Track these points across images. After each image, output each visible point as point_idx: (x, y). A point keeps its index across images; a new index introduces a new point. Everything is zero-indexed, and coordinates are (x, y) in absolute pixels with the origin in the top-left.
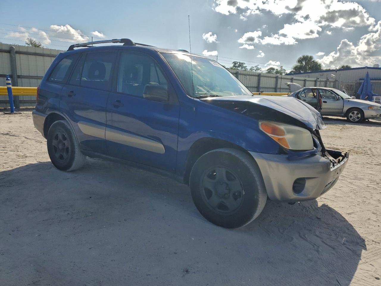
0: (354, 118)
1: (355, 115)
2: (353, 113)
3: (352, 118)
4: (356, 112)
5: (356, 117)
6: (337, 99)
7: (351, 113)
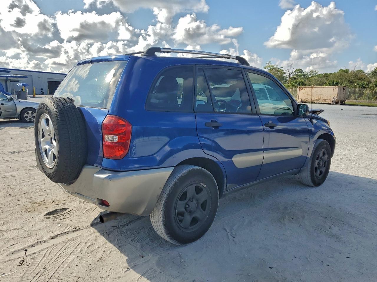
0: (30, 118)
1: (30, 114)
2: (28, 113)
3: (28, 118)
4: (30, 112)
5: (32, 116)
6: (9, 101)
7: (26, 113)
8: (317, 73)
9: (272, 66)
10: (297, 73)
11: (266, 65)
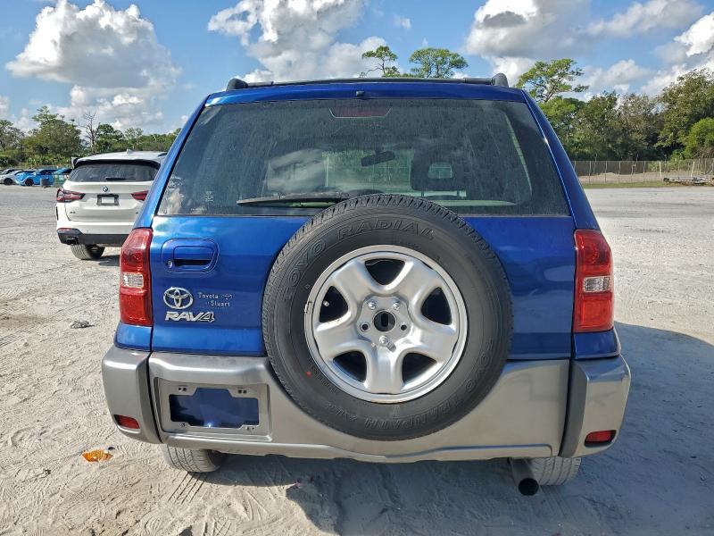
8: (140, 133)
9: (52, 117)
10: (102, 133)
11: (38, 114)
